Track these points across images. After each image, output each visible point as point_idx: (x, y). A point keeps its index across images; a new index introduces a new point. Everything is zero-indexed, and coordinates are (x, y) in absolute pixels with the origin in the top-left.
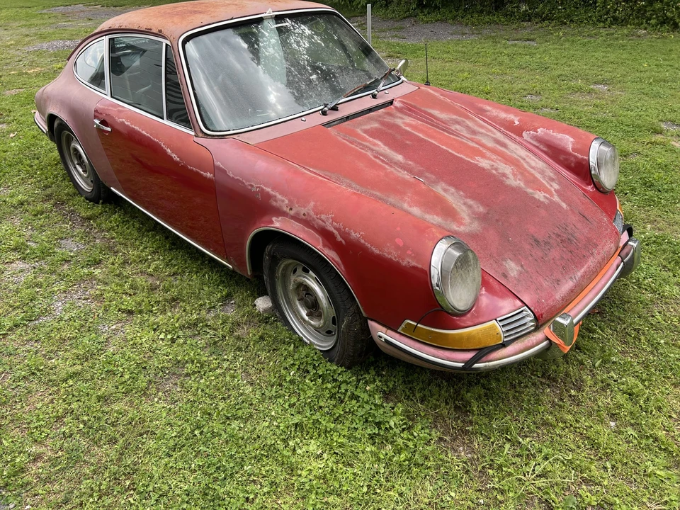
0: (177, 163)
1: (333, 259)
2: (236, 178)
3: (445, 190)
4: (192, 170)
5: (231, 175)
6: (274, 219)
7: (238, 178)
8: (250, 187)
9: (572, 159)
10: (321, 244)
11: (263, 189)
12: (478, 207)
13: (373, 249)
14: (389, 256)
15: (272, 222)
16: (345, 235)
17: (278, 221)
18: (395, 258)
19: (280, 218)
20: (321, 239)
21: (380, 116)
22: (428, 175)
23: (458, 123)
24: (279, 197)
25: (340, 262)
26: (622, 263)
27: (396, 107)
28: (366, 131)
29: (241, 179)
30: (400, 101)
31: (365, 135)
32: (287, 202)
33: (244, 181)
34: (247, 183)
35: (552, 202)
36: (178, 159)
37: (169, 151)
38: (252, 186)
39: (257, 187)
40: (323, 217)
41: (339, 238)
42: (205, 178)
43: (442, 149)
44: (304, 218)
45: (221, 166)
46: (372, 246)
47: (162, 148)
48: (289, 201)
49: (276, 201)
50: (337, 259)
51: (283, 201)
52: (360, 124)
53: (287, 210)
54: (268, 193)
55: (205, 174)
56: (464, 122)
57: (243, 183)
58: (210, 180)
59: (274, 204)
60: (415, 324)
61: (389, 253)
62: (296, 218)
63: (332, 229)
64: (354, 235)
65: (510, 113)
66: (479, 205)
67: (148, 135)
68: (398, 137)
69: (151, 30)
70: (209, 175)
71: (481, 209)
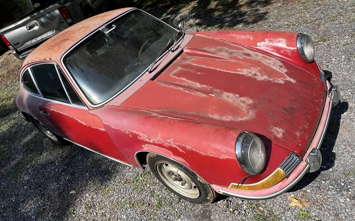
0: (86, 126)
1: (181, 161)
2: (116, 129)
3: (228, 97)
4: (94, 128)
5: (114, 128)
6: (143, 146)
7: (117, 128)
8: (125, 132)
9: (289, 51)
10: (172, 155)
11: (131, 132)
12: (249, 101)
13: (202, 153)
14: (212, 155)
15: (143, 148)
16: (184, 148)
17: (145, 147)
18: (215, 155)
19: (146, 145)
20: (171, 152)
21: (179, 62)
22: (215, 90)
23: (221, 50)
24: (141, 134)
25: (186, 162)
26: (331, 100)
27: (186, 53)
28: (175, 75)
29: (119, 129)
30: (187, 48)
31: (175, 77)
32: (146, 136)
33: (121, 129)
34: (123, 131)
35: (286, 81)
36: (85, 124)
37: (79, 121)
38: (125, 131)
39: (128, 132)
40: (169, 141)
41: (181, 151)
42: (102, 131)
43: (218, 70)
44: (158, 143)
45: (107, 124)
46: (200, 151)
47: (76, 120)
48: (147, 135)
49: (141, 137)
50: (184, 161)
51: (144, 136)
52: (170, 71)
53: (148, 140)
54: (135, 134)
55: (101, 129)
56: (224, 48)
57: (121, 131)
58: (104, 132)
59: (140, 138)
60: (237, 184)
61: (211, 154)
62: (154, 144)
63: (175, 146)
64: (189, 148)
65: (246, 35)
66: (249, 99)
67: (67, 115)
68: (192, 71)
69: (46, 59)
70: (103, 130)
71: (251, 102)
